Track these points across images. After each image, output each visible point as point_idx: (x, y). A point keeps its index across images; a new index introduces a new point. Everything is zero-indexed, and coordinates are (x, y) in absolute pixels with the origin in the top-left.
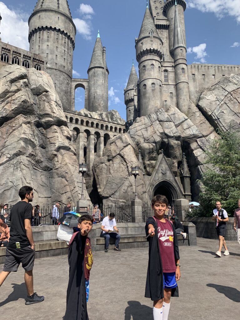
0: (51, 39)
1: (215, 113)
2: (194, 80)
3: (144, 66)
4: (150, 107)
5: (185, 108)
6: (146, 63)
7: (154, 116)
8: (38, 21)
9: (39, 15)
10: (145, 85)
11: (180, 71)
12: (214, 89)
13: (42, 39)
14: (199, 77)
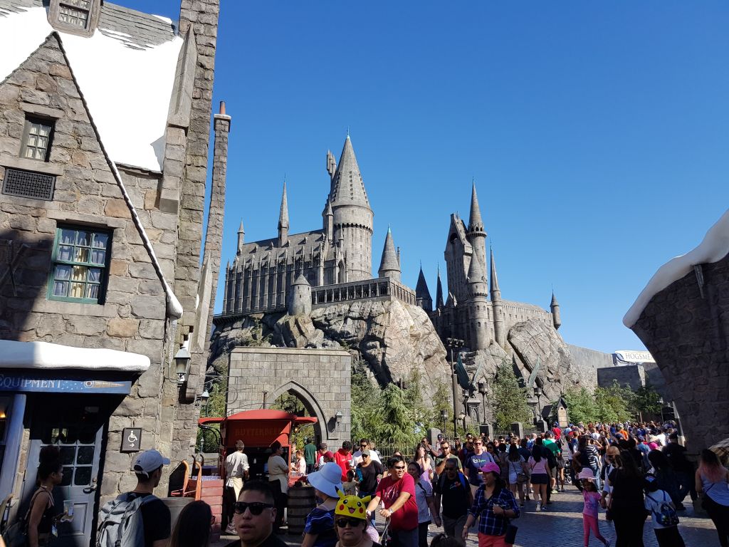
0: (363, 239)
1: (525, 352)
2: (505, 319)
3: (478, 306)
4: (484, 342)
5: (503, 344)
6: (479, 304)
7: (488, 350)
8: (351, 215)
9: (352, 209)
10: (479, 323)
11: (498, 312)
12: (520, 331)
13: (356, 238)
14: (507, 316)
